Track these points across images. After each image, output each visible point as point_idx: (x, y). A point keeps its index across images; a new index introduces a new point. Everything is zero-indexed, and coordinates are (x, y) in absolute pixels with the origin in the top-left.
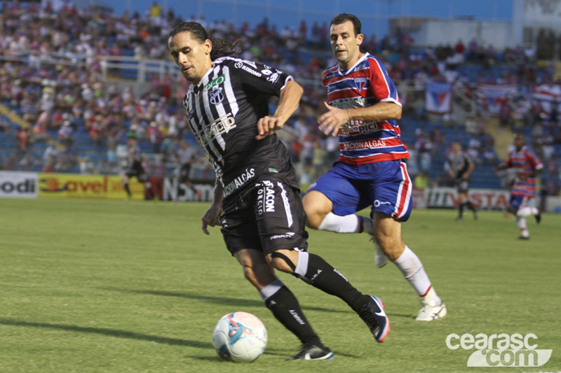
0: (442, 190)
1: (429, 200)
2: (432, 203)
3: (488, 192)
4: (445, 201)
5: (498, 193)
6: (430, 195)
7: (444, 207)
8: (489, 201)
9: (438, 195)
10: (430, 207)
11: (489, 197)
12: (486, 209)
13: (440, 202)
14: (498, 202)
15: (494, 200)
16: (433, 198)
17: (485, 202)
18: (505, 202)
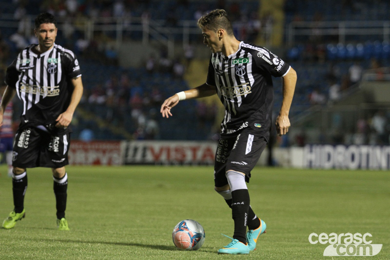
0: (141, 144)
1: (126, 155)
2: (130, 158)
3: (193, 144)
4: (144, 155)
5: (204, 146)
6: (127, 149)
7: (143, 163)
8: (194, 156)
9: (136, 150)
10: (127, 163)
11: (194, 150)
12: (190, 164)
13: (139, 157)
14: (204, 156)
15: (200, 154)
16: (131, 153)
17: (189, 156)
18: (212, 156)
